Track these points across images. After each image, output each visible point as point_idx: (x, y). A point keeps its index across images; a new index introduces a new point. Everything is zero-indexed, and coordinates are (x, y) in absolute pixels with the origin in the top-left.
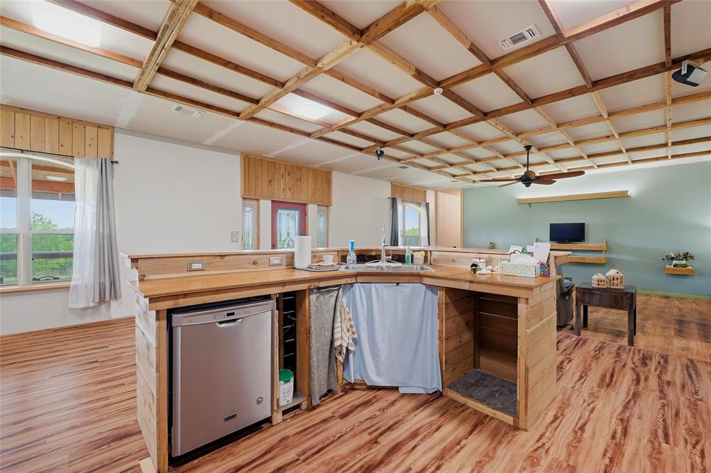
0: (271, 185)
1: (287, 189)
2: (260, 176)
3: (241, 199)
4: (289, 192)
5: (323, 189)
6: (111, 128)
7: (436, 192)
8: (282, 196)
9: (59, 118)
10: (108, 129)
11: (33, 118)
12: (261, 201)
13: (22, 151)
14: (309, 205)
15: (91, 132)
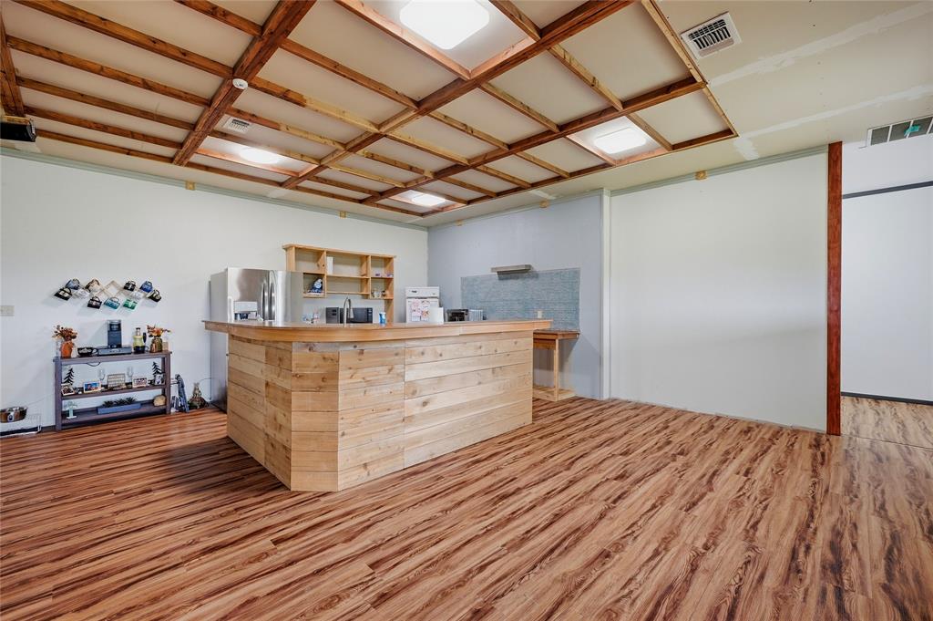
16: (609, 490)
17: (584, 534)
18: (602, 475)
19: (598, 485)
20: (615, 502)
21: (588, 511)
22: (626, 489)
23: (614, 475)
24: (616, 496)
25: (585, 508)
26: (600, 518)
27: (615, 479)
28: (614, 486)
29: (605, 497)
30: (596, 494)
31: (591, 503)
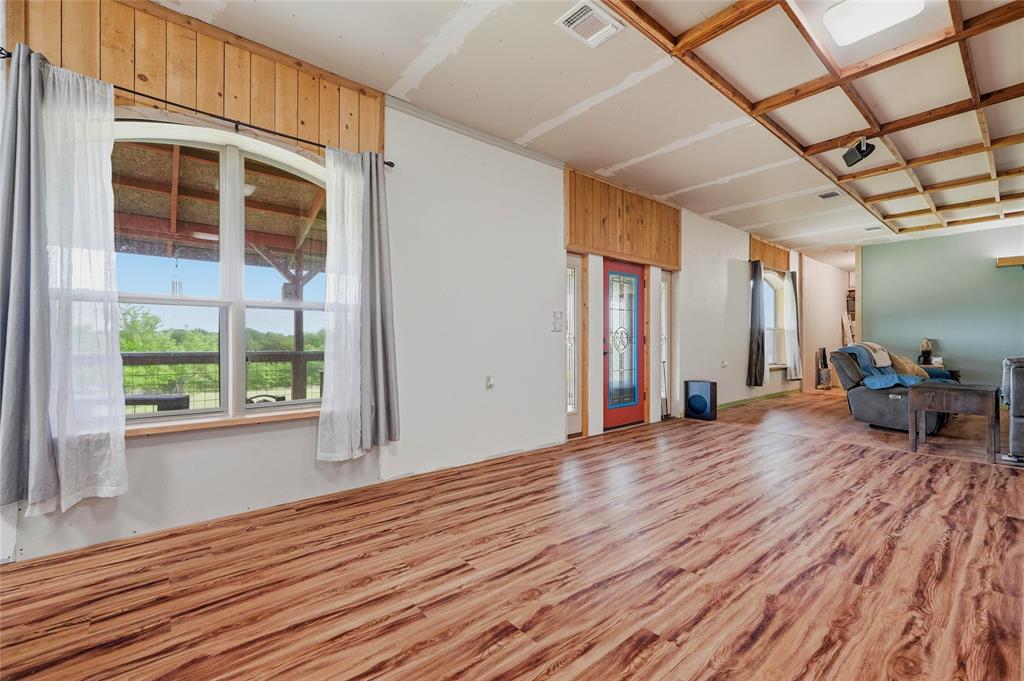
0: (604, 227)
1: (625, 237)
2: (590, 211)
3: (565, 251)
4: (629, 243)
5: (669, 239)
6: (380, 96)
7: (800, 255)
8: (618, 250)
9: (299, 64)
10: (376, 97)
11: (255, 58)
12: (591, 257)
13: (237, 126)
14: (652, 268)
15: (348, 97)
16: (693, 556)
17: (723, 515)
18: (701, 582)
19: (711, 562)
20: (689, 540)
21: (721, 532)
22: (670, 555)
23: (684, 579)
24: (686, 545)
25: (726, 535)
26: (707, 525)
27: (681, 571)
28: (687, 559)
29: (701, 545)
30: (713, 550)
31: (718, 539)
